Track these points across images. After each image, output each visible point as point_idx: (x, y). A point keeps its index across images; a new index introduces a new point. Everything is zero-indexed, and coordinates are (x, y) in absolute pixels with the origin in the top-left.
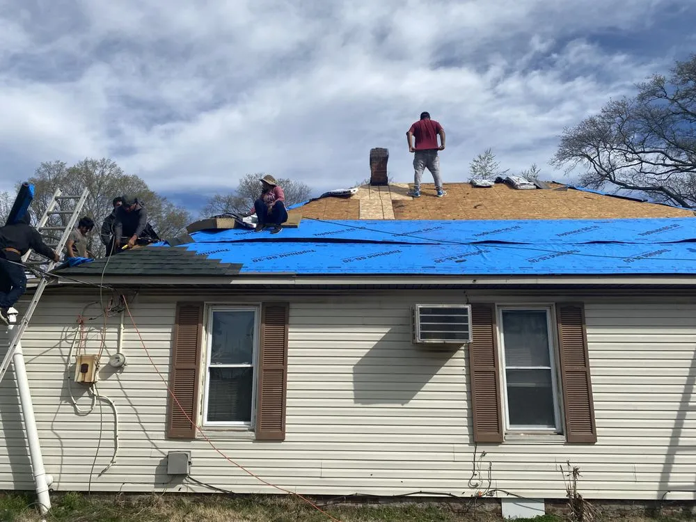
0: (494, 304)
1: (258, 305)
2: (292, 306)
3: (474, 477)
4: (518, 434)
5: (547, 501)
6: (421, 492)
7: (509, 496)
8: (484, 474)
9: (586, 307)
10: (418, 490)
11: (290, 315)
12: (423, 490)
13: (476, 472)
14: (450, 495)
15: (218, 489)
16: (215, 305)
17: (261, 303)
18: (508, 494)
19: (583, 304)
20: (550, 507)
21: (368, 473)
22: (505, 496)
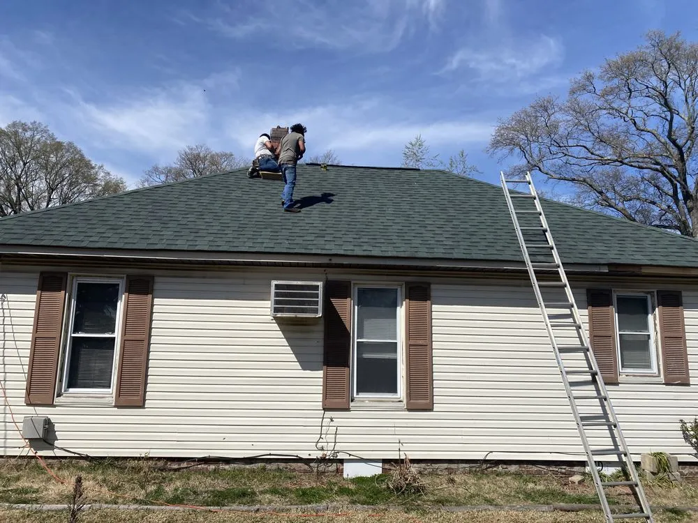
0: (350, 282)
1: (122, 278)
2: (157, 279)
3: (321, 440)
4: (363, 401)
5: (385, 461)
6: (270, 455)
7: (352, 457)
8: (331, 438)
9: (433, 286)
10: (268, 452)
11: (155, 288)
12: (272, 452)
13: (323, 436)
14: (297, 456)
15: (75, 453)
16: (80, 276)
17: (125, 276)
18: (350, 455)
19: (429, 284)
20: (387, 466)
21: (221, 437)
22: (347, 457)
